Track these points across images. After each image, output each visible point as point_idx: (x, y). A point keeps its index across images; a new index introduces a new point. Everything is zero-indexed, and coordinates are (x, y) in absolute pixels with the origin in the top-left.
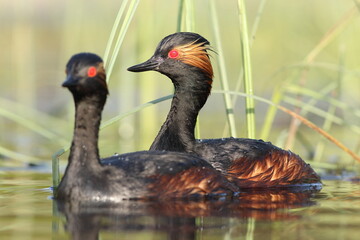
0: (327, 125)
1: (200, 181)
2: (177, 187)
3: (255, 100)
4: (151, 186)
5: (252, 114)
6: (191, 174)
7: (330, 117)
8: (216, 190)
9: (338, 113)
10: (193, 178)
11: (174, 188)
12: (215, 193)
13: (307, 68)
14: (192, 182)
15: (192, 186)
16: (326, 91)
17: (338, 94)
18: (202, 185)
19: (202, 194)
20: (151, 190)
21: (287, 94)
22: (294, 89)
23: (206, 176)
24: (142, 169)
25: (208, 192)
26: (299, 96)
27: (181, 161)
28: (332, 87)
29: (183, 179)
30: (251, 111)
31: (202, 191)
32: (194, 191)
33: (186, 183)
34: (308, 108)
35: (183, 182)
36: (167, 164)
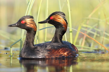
0: (95, 36)
1: (65, 52)
2: (58, 54)
3: (72, 29)
4: (49, 52)
5: (71, 33)
6: (62, 50)
7: (95, 34)
8: (70, 55)
9: (98, 33)
10: (63, 51)
11: (57, 54)
12: (70, 56)
13: (88, 19)
14: (62, 52)
15: (62, 53)
16: (94, 26)
17: (98, 27)
18: (65, 54)
19: (66, 56)
20: (49, 54)
21: (83, 27)
22: (85, 26)
23: (67, 51)
24: (46, 47)
25: (67, 56)
26: (86, 28)
27: (59, 46)
28: (96, 25)
29: (60, 51)
30: (71, 32)
31: (66, 55)
32: (63, 55)
33: (61, 52)
34: (89, 31)
35: (60, 52)
36: (55, 46)
